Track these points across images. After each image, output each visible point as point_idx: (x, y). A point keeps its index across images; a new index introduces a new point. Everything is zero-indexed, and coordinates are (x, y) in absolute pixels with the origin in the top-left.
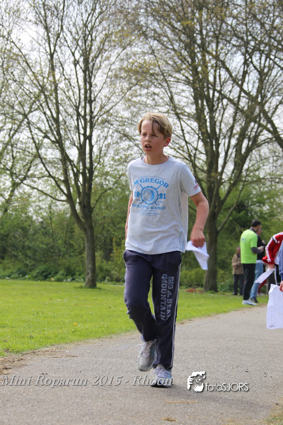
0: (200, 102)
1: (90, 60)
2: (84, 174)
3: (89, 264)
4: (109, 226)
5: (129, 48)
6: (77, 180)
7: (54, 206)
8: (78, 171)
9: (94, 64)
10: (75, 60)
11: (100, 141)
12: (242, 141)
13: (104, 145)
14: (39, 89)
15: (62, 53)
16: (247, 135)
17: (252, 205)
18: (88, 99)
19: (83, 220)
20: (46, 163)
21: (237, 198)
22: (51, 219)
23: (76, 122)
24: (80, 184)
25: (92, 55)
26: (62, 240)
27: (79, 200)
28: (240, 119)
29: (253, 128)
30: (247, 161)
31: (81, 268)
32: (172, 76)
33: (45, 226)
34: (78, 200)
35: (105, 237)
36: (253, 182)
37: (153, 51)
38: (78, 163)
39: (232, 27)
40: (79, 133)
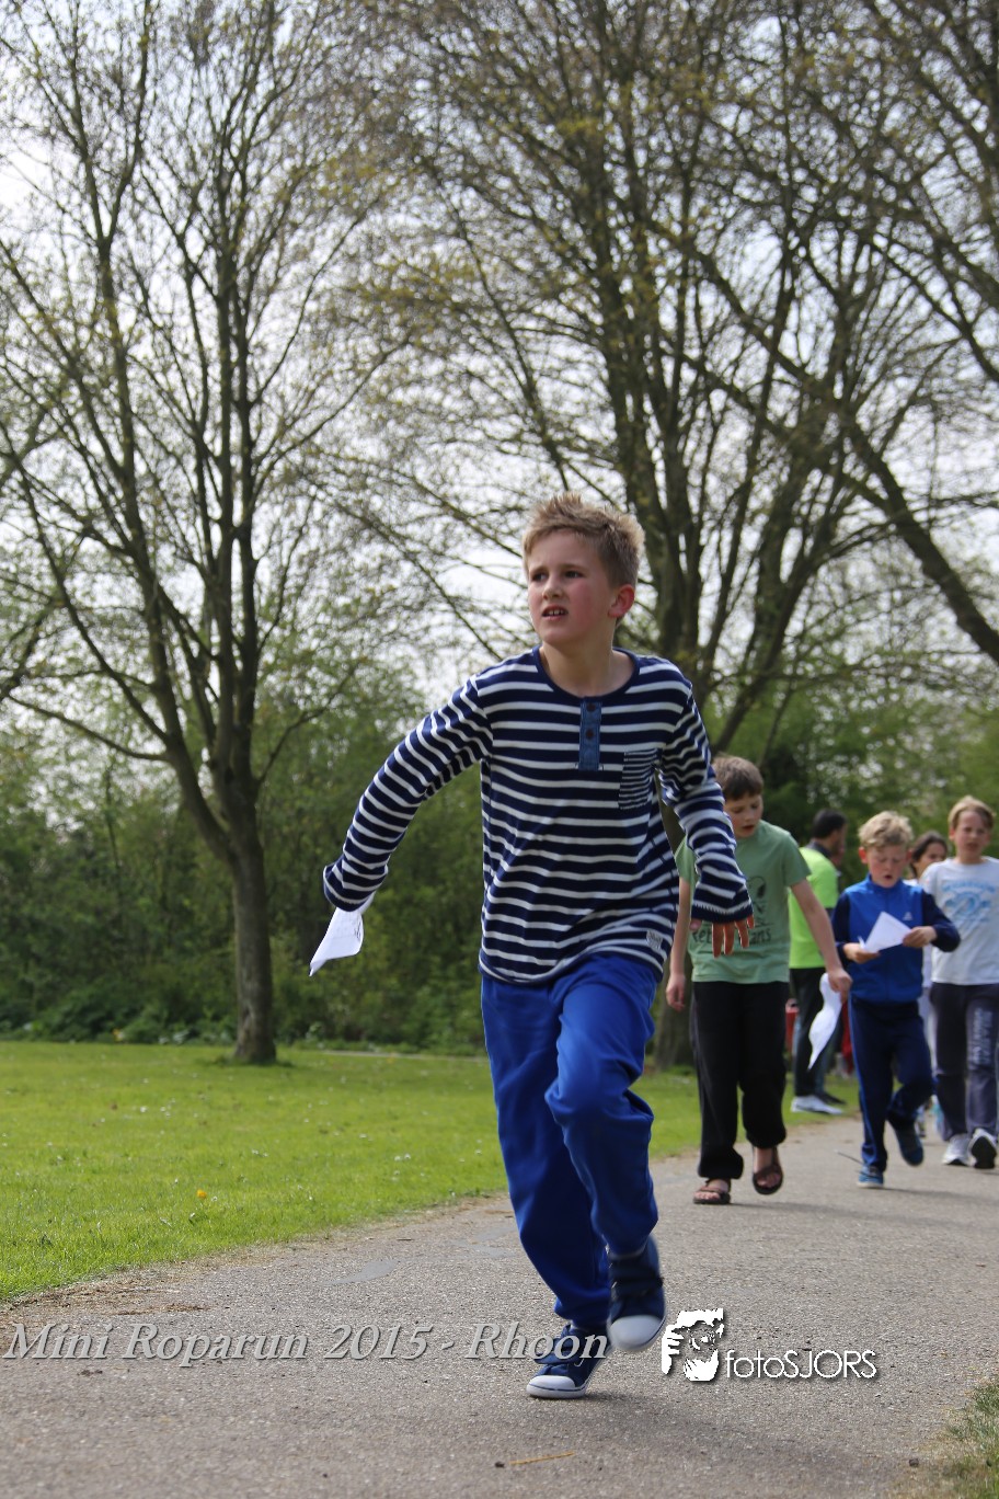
0: (629, 401)
1: (242, 260)
2: (225, 662)
3: (249, 978)
4: (316, 844)
5: (375, 218)
6: (200, 682)
7: (121, 776)
8: (205, 650)
9: (253, 275)
10: (188, 261)
11: (280, 543)
12: (782, 536)
13: (294, 558)
14: (62, 367)
15: (140, 237)
16: (799, 514)
17: (819, 761)
18: (236, 396)
19: (224, 825)
20: (92, 625)
21: (767, 736)
22: (110, 821)
23: (194, 480)
24: (210, 698)
25: (247, 243)
26: (153, 896)
27: (210, 753)
28: (772, 460)
29: (817, 491)
30: (801, 608)
31: (220, 994)
32: (528, 312)
33: (90, 846)
34: (205, 755)
35: (302, 884)
36: (822, 679)
37: (461, 223)
38: (205, 622)
39: (736, 139)
40: (207, 520)
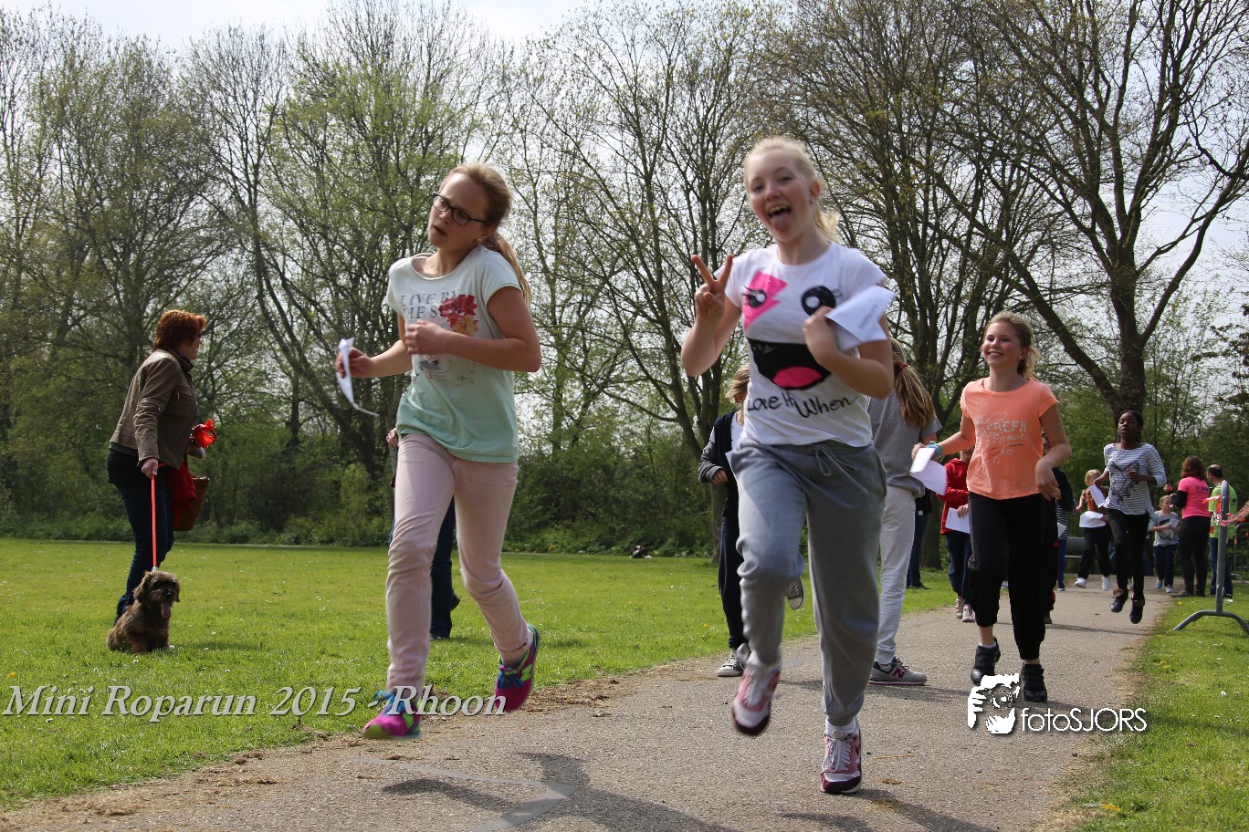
0: (900, 245)
1: (711, 183)
6: (693, 384)
7: (655, 430)
10: (687, 183)
12: (977, 309)
14: (627, 235)
15: (664, 174)
16: (985, 298)
18: (710, 248)
20: (642, 357)
22: (650, 450)
24: (698, 391)
25: (714, 175)
26: (671, 486)
27: (698, 417)
28: (972, 272)
29: (996, 285)
31: (704, 533)
32: (851, 203)
33: (641, 463)
34: (695, 418)
39: (952, 118)
